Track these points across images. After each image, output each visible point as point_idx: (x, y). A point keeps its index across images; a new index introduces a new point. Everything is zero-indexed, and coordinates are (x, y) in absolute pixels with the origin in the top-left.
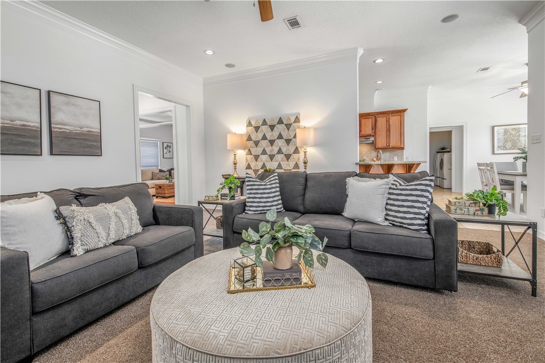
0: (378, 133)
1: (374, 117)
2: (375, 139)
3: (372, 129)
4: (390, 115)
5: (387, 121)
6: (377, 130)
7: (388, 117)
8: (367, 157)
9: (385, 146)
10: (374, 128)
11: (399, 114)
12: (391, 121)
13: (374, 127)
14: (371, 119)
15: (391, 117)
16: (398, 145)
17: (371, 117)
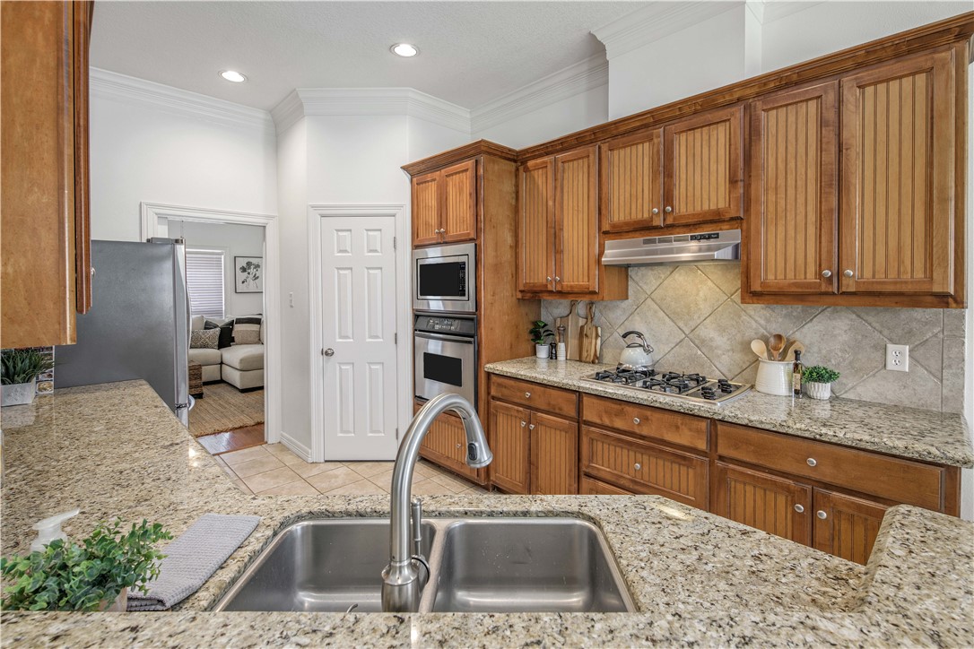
0: (766, 201)
1: (738, 112)
2: (747, 237)
3: (733, 181)
4: (847, 80)
5: (822, 123)
6: (758, 188)
7: (830, 98)
8: (722, 330)
9: (811, 277)
10: (740, 175)
11: (921, 60)
12: (852, 121)
13: (744, 170)
14: (722, 128)
15: (851, 94)
16: (913, 273)
17: (722, 114)
